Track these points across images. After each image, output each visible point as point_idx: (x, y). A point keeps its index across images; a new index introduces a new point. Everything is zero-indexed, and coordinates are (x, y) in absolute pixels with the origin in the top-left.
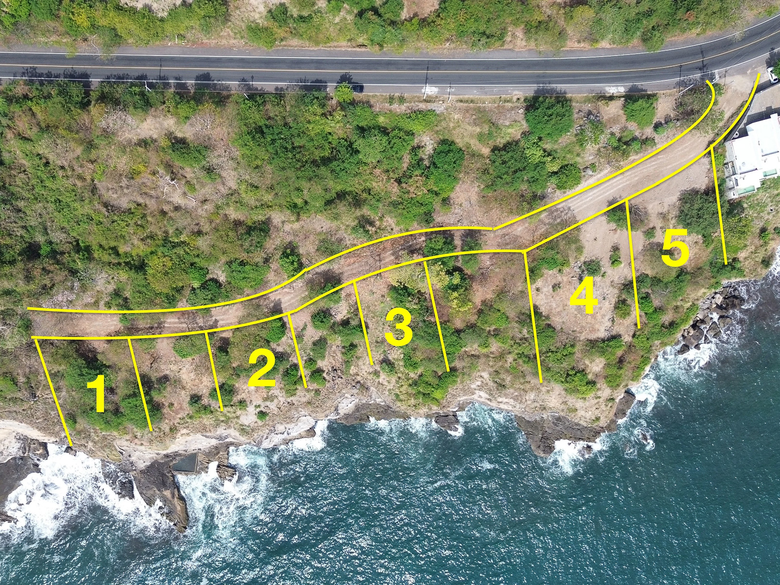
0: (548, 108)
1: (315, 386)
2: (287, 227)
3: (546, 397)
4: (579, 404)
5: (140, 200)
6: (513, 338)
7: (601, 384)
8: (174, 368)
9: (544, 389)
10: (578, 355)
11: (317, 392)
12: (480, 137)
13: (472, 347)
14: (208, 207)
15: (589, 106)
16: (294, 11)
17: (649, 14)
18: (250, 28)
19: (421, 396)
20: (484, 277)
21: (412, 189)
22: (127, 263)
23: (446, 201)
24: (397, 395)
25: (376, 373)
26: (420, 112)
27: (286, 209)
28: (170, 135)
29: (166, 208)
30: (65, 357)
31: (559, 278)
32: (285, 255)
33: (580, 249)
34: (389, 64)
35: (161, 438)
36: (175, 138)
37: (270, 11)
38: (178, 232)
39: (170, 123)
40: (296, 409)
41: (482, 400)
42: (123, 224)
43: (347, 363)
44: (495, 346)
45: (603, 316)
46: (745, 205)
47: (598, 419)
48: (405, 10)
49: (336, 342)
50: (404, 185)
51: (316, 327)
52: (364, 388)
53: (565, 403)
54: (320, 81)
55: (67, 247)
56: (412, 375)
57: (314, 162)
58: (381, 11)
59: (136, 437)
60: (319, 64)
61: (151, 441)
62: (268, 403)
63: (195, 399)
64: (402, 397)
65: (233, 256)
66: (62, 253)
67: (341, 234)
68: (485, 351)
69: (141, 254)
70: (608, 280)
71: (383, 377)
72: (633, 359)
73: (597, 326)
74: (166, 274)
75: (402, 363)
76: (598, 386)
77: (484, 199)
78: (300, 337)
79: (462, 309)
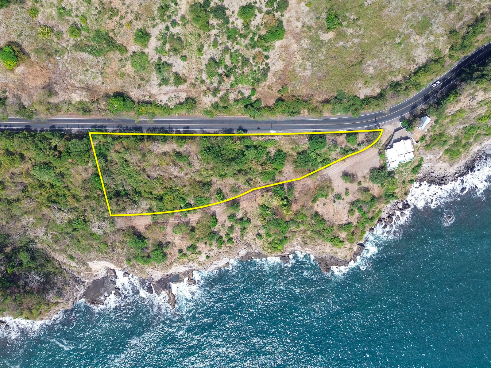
0: (317, 140)
1: (229, 245)
2: (218, 183)
3: (324, 248)
4: (338, 250)
5: (162, 174)
6: (309, 224)
7: (346, 242)
8: (172, 238)
9: (323, 245)
10: (335, 231)
11: (230, 247)
12: (292, 149)
13: (293, 228)
14: (188, 176)
15: (333, 137)
16: (221, 105)
17: (353, 105)
18: (205, 111)
19: (273, 248)
20: (296, 201)
21: (267, 168)
22: (155, 198)
23: (280, 172)
24: (263, 248)
25: (254, 239)
26: (269, 140)
27: (218, 176)
28: (174, 151)
29: (172, 177)
30: (129, 235)
31: (326, 201)
32: (218, 194)
33: (333, 190)
34: (257, 122)
35: (166, 267)
36: (176, 151)
37: (212, 105)
38: (176, 186)
39: (175, 146)
40: (222, 254)
41: (298, 249)
42: (155, 183)
43: (242, 235)
44: (302, 228)
45: (344, 215)
46: (395, 173)
47: (346, 256)
48: (263, 103)
49: (238, 227)
50: (264, 166)
51: (230, 221)
52: (249, 245)
53: (332, 250)
54: (231, 129)
55: (131, 192)
56: (269, 240)
57: (229, 159)
58: (254, 105)
59: (155, 267)
60: (230, 122)
61: (162, 269)
62: (210, 252)
63: (181, 251)
64: (265, 249)
65: (197, 195)
66: (130, 194)
67: (240, 184)
68: (298, 229)
69: (161, 194)
70: (345, 201)
71: (257, 241)
72: (358, 232)
73: (342, 219)
74: (171, 202)
75: (265, 235)
76: (345, 243)
77: (295, 171)
78: (223, 225)
79: (288, 214)
